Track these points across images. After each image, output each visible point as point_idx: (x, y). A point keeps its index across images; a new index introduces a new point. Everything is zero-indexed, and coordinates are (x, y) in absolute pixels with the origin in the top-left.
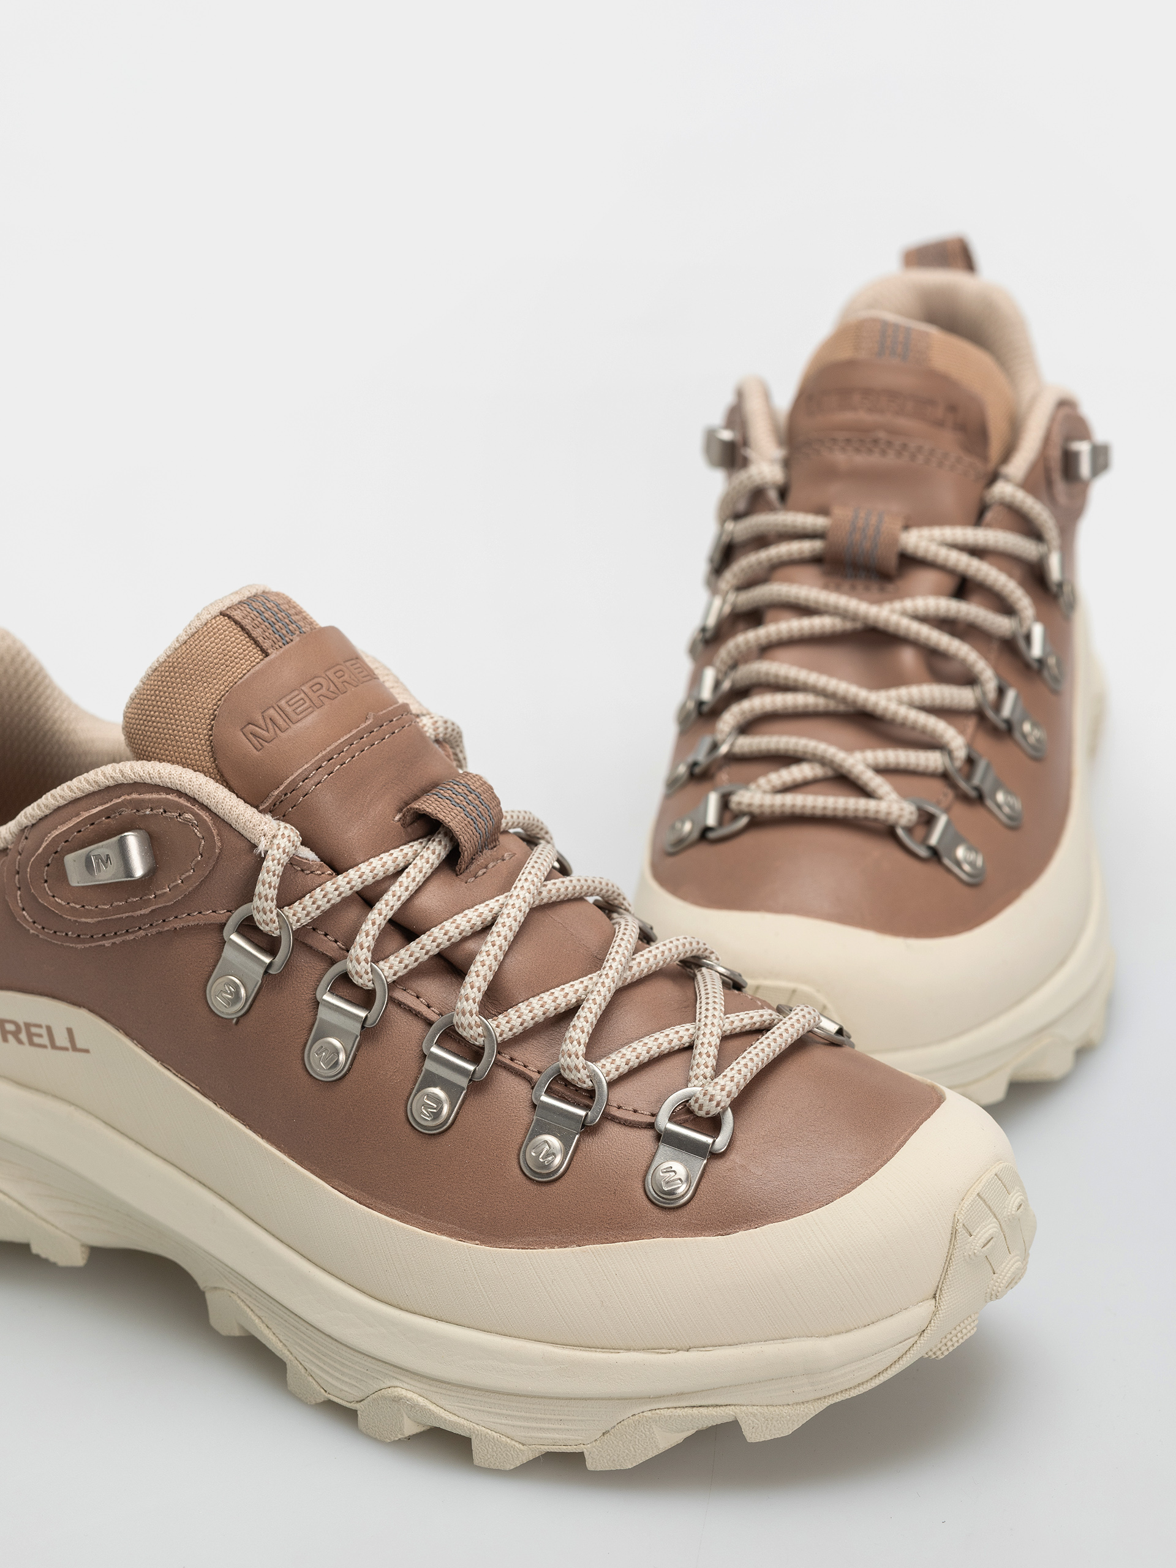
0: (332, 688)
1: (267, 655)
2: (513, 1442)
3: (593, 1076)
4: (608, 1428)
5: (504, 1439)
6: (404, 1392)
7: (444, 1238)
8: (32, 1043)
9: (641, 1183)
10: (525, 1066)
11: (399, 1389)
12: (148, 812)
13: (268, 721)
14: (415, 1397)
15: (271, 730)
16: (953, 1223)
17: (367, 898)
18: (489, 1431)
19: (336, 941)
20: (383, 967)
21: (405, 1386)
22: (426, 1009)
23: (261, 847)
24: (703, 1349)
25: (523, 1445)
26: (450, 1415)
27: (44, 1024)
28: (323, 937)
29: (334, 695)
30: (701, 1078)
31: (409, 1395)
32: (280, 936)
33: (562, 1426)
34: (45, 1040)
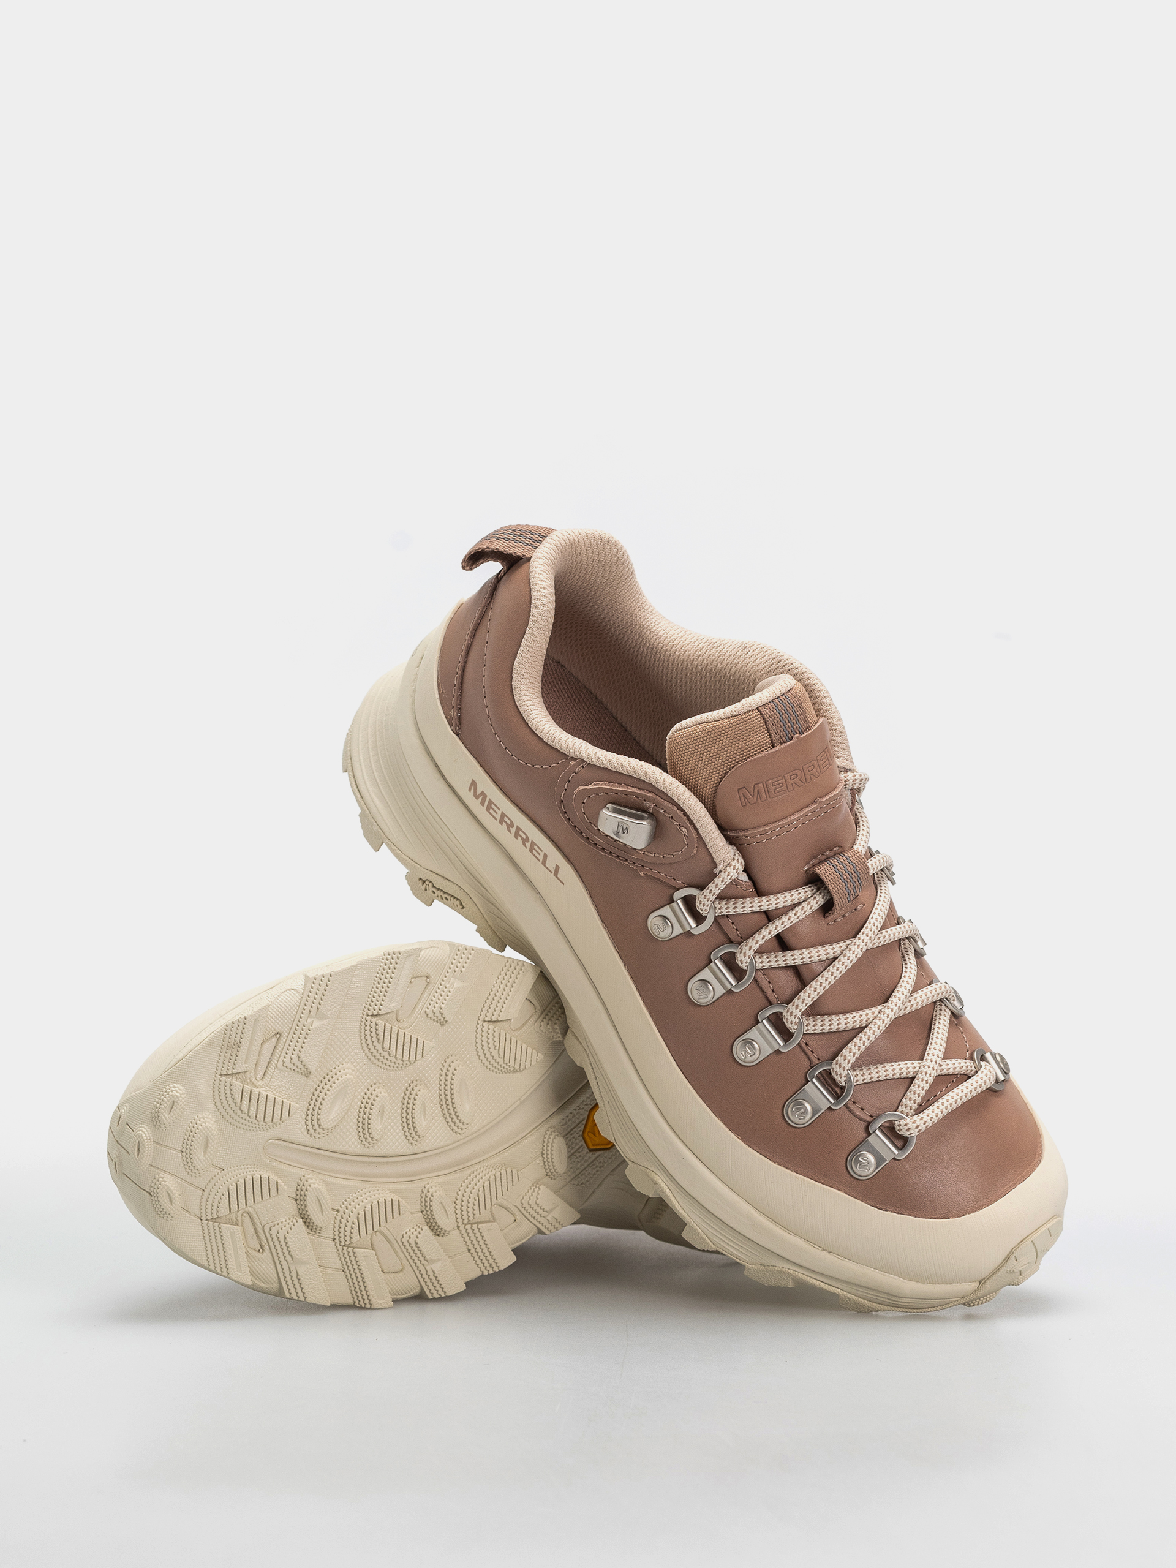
0: (803, 779)
1: (773, 747)
2: (709, 1241)
3: (848, 1080)
4: (765, 1264)
5: (704, 1236)
6: (660, 1181)
7: (722, 1124)
8: (531, 851)
9: (846, 1155)
10: (812, 1052)
11: (658, 1178)
12: (662, 811)
13: (756, 791)
14: (665, 1188)
15: (755, 798)
16: (1010, 1253)
17: (769, 916)
18: (698, 1229)
19: (737, 930)
20: (757, 960)
21: (662, 1178)
22: (771, 992)
23: (720, 867)
24: (837, 1256)
25: (714, 1245)
26: (681, 1208)
27: (544, 851)
28: (731, 924)
29: (802, 784)
30: (909, 1108)
31: (663, 1185)
32: (706, 917)
33: (740, 1250)
34: (541, 857)
